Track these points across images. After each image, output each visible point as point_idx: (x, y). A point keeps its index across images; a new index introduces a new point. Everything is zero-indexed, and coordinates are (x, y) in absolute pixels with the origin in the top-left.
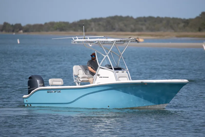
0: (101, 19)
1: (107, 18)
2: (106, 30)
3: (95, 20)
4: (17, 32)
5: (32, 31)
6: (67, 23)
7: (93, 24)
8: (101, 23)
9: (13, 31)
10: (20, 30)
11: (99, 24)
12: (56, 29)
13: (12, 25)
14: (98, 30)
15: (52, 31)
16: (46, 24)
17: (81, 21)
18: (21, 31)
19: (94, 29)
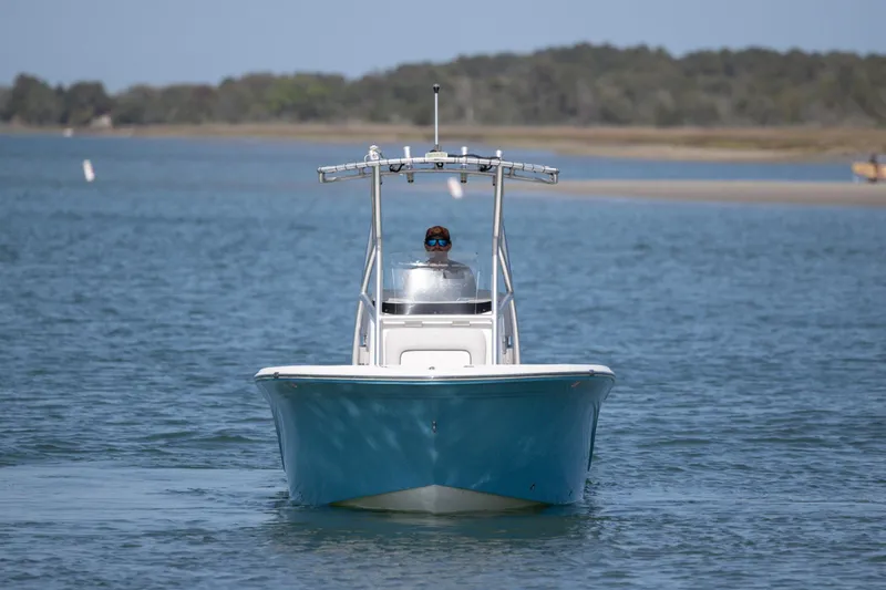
0: (504, 61)
1: (539, 54)
2: (532, 117)
3: (472, 66)
4: (87, 122)
5: (159, 121)
6: (332, 82)
7: (464, 84)
8: (504, 80)
9: (64, 121)
10: (100, 112)
11: (497, 87)
12: (280, 111)
13: (60, 91)
14: (489, 118)
15: (257, 119)
16: (228, 83)
17: (405, 70)
18: (105, 121)
19: (470, 113)
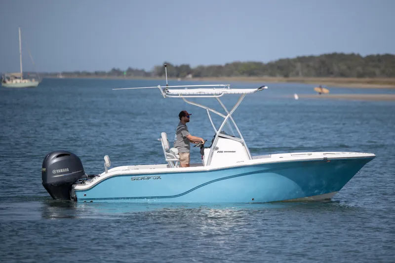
0: (311, 58)
1: (322, 56)
2: (319, 74)
3: (301, 60)
4: (184, 77)
5: (206, 76)
6: (259, 64)
7: (299, 65)
8: (311, 64)
9: (178, 76)
10: (188, 74)
11: (308, 66)
12: (243, 73)
13: (177, 68)
14: (307, 75)
15: (236, 75)
16: (227, 65)
17: (281, 61)
18: (190, 76)
19: (300, 73)
